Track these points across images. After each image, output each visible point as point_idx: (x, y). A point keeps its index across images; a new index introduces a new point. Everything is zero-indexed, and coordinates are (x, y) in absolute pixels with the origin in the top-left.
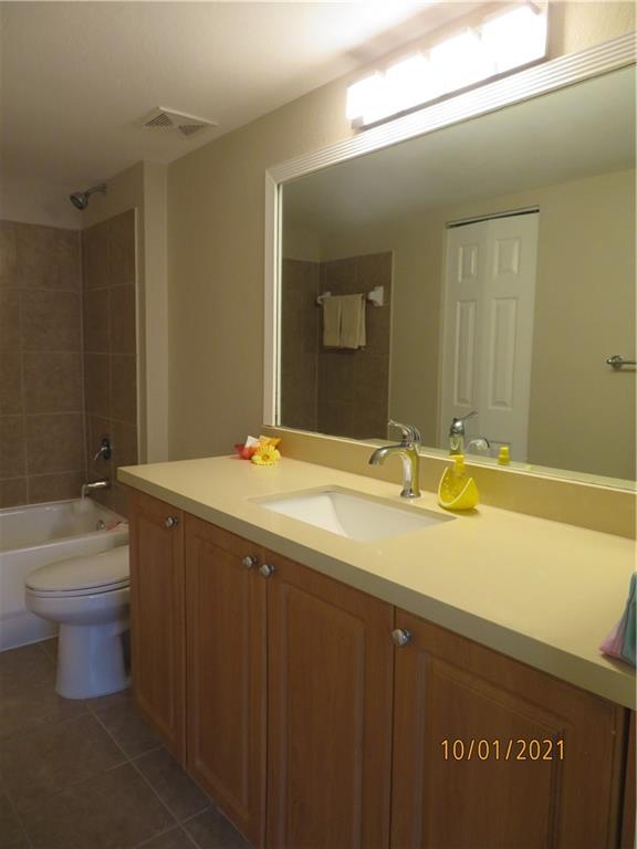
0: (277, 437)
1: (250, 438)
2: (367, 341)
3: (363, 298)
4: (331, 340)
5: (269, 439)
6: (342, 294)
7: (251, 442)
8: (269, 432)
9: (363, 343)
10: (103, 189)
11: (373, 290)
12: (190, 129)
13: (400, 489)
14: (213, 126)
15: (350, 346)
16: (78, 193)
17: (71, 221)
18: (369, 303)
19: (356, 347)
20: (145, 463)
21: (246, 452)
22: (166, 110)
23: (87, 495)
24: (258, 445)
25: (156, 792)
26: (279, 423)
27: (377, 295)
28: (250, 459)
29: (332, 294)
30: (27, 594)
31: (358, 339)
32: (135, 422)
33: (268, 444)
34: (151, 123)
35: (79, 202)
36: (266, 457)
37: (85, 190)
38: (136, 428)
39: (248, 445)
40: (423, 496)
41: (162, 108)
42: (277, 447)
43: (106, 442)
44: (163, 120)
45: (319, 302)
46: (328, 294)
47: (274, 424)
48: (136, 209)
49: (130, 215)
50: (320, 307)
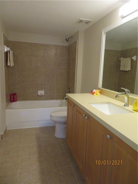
0: (100, 90)
1: (94, 90)
2: (131, 69)
3: (130, 59)
4: (122, 69)
5: (98, 90)
6: (125, 58)
7: (94, 91)
8: (99, 89)
9: (130, 69)
10: (72, 37)
11: (133, 57)
12: (87, 22)
13: (124, 104)
14: (92, 21)
15: (126, 70)
16: (67, 38)
17: (66, 44)
18: (132, 60)
19: (128, 71)
20: (76, 93)
21: (93, 93)
22: (82, 19)
23: (65, 99)
24: (95, 91)
25: (68, 158)
26: (101, 87)
27: (134, 58)
28: (93, 94)
29: (123, 58)
30: (51, 116)
31: (128, 68)
32: (74, 85)
33: (98, 91)
34: (79, 22)
35: (67, 40)
36: (97, 94)
37: (68, 38)
38: (74, 86)
39: (93, 91)
40: (129, 106)
41: (81, 19)
42: (100, 92)
43: (69, 88)
44: (81, 21)
45: (120, 60)
46: (122, 58)
47: (100, 87)
48: (77, 41)
49: (76, 42)
50: (120, 61)
